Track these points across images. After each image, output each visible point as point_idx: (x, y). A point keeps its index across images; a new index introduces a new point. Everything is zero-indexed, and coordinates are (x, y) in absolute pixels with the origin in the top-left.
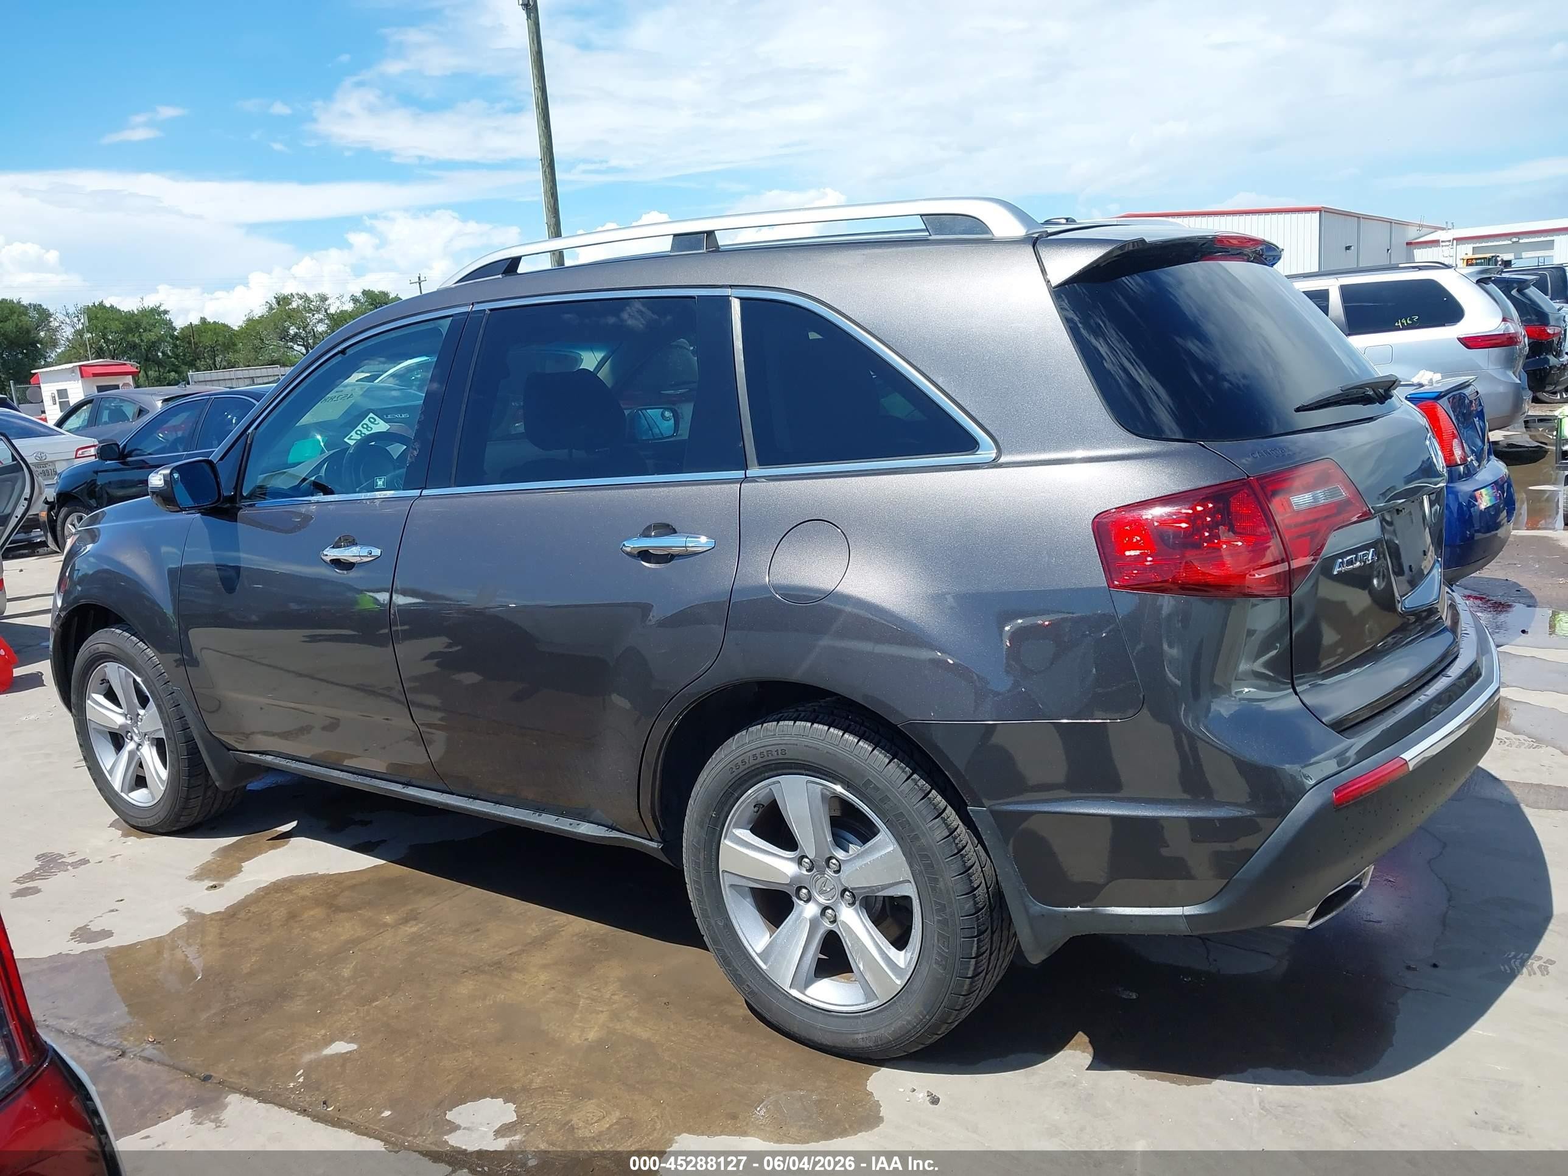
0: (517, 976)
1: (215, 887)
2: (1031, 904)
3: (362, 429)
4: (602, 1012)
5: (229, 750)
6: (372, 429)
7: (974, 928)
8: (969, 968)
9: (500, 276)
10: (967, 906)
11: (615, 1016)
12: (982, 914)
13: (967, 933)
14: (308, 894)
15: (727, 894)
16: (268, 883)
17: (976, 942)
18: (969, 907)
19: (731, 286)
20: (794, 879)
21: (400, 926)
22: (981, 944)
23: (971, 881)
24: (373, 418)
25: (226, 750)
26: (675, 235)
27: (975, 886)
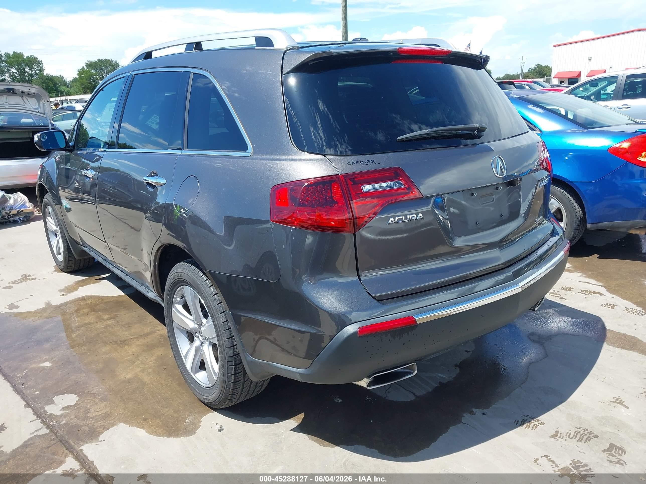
0: (126, 347)
1: (64, 295)
2: (247, 356)
3: (151, 121)
4: (141, 367)
5: (78, 244)
6: (156, 121)
7: (233, 362)
8: (231, 378)
9: (142, 60)
10: (230, 352)
11: (143, 371)
12: (237, 356)
13: (230, 363)
14: (90, 303)
15: (175, 329)
16: (81, 296)
17: (234, 368)
18: (231, 353)
19: (192, 67)
20: (194, 328)
21: (107, 321)
22: (237, 369)
23: (233, 342)
24: (156, 116)
25: (76, 244)
26: (187, 44)
27: (235, 344)
